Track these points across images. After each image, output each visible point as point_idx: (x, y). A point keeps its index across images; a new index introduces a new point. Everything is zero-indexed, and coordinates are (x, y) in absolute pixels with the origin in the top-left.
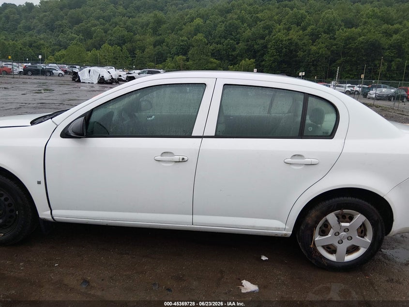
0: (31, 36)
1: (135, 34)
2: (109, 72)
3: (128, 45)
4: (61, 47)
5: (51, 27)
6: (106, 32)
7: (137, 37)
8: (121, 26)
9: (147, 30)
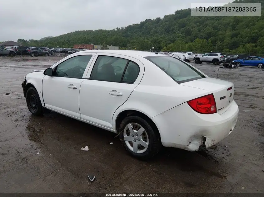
0: (157, 36)
1: (219, 31)
2: (184, 55)
3: (213, 38)
4: (171, 41)
5: (168, 31)
6: (199, 31)
7: (220, 32)
8: (210, 26)
9: (228, 27)
